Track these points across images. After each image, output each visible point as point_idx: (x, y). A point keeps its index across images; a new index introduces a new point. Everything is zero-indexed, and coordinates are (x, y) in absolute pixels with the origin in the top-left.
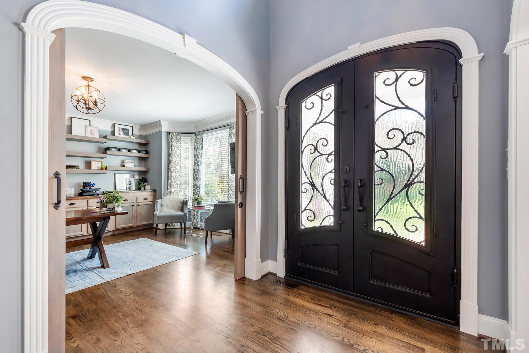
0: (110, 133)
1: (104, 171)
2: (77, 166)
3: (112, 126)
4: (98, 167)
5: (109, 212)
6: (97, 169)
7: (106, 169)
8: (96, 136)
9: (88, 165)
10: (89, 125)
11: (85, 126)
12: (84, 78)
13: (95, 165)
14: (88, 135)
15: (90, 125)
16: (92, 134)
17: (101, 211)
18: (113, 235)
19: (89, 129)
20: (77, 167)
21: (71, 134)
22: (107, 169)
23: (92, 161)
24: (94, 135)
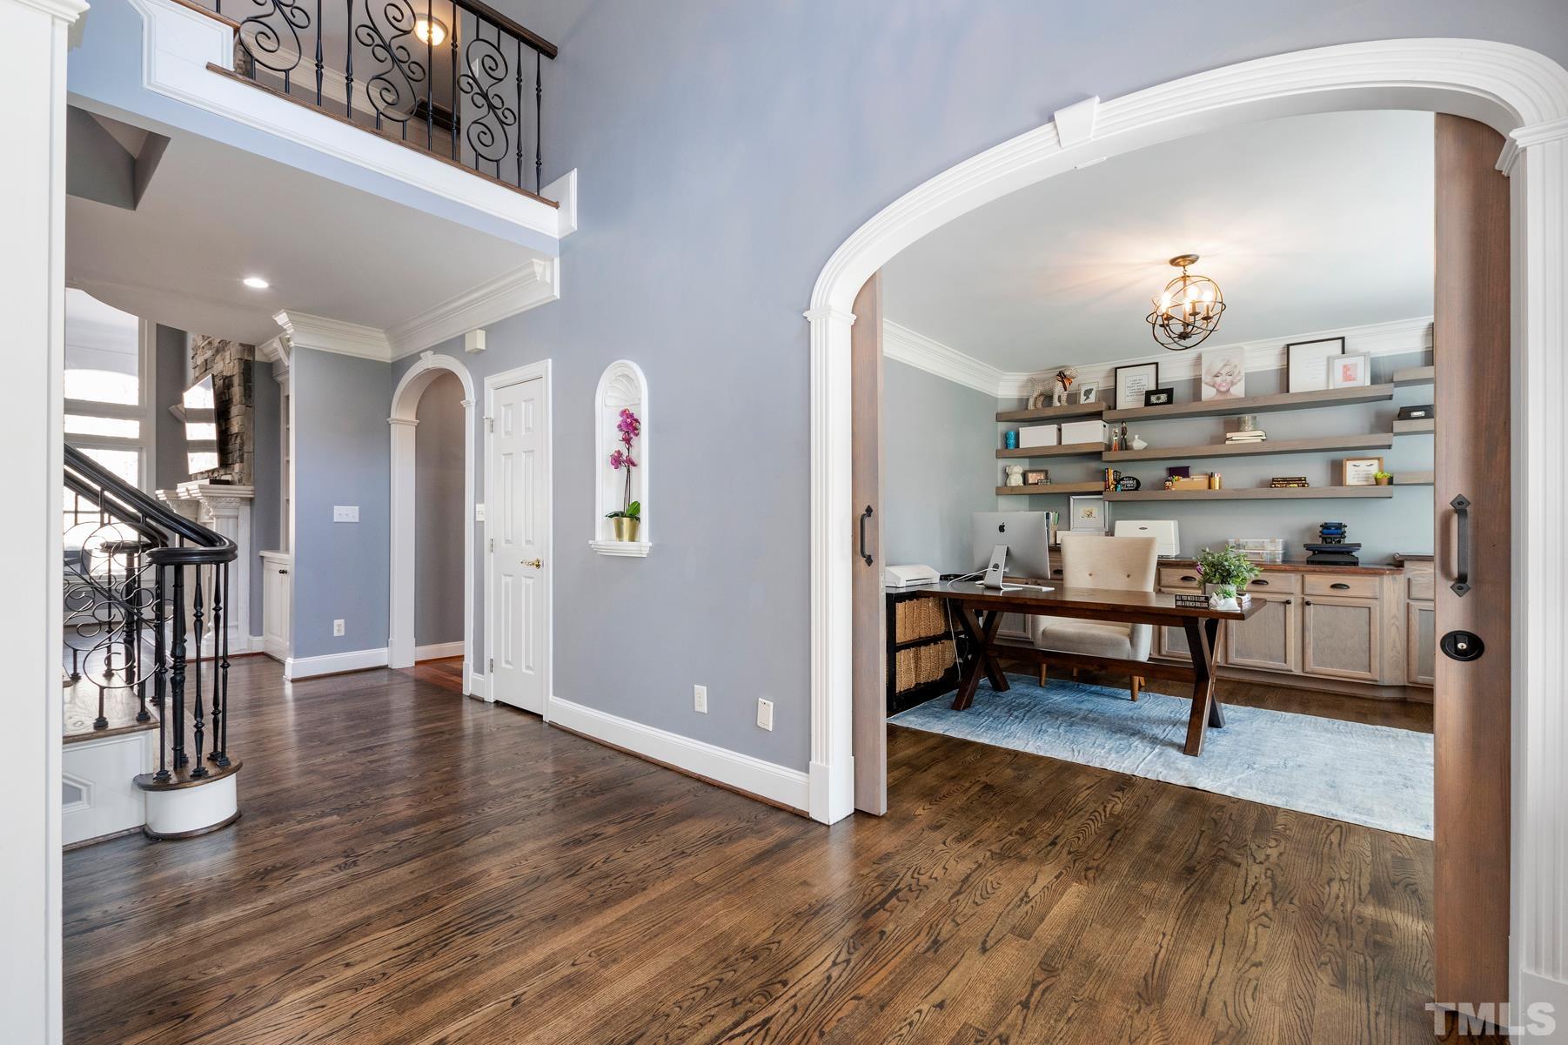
0: (1419, 360)
1: (1384, 489)
2: (1300, 479)
3: (1427, 335)
4: (1367, 478)
5: (1198, 604)
6: (1365, 483)
7: (1391, 482)
8: (1363, 379)
9: (1337, 471)
10: (1340, 351)
11: (1328, 359)
12: (1174, 262)
13: (1356, 472)
14: (1338, 382)
15: (1343, 352)
16: (1347, 378)
17: (1176, 600)
18: (1403, 702)
19: (1339, 364)
20: (1301, 482)
21: (1288, 391)
22: (1394, 482)
23: (1348, 460)
24: (1354, 379)
